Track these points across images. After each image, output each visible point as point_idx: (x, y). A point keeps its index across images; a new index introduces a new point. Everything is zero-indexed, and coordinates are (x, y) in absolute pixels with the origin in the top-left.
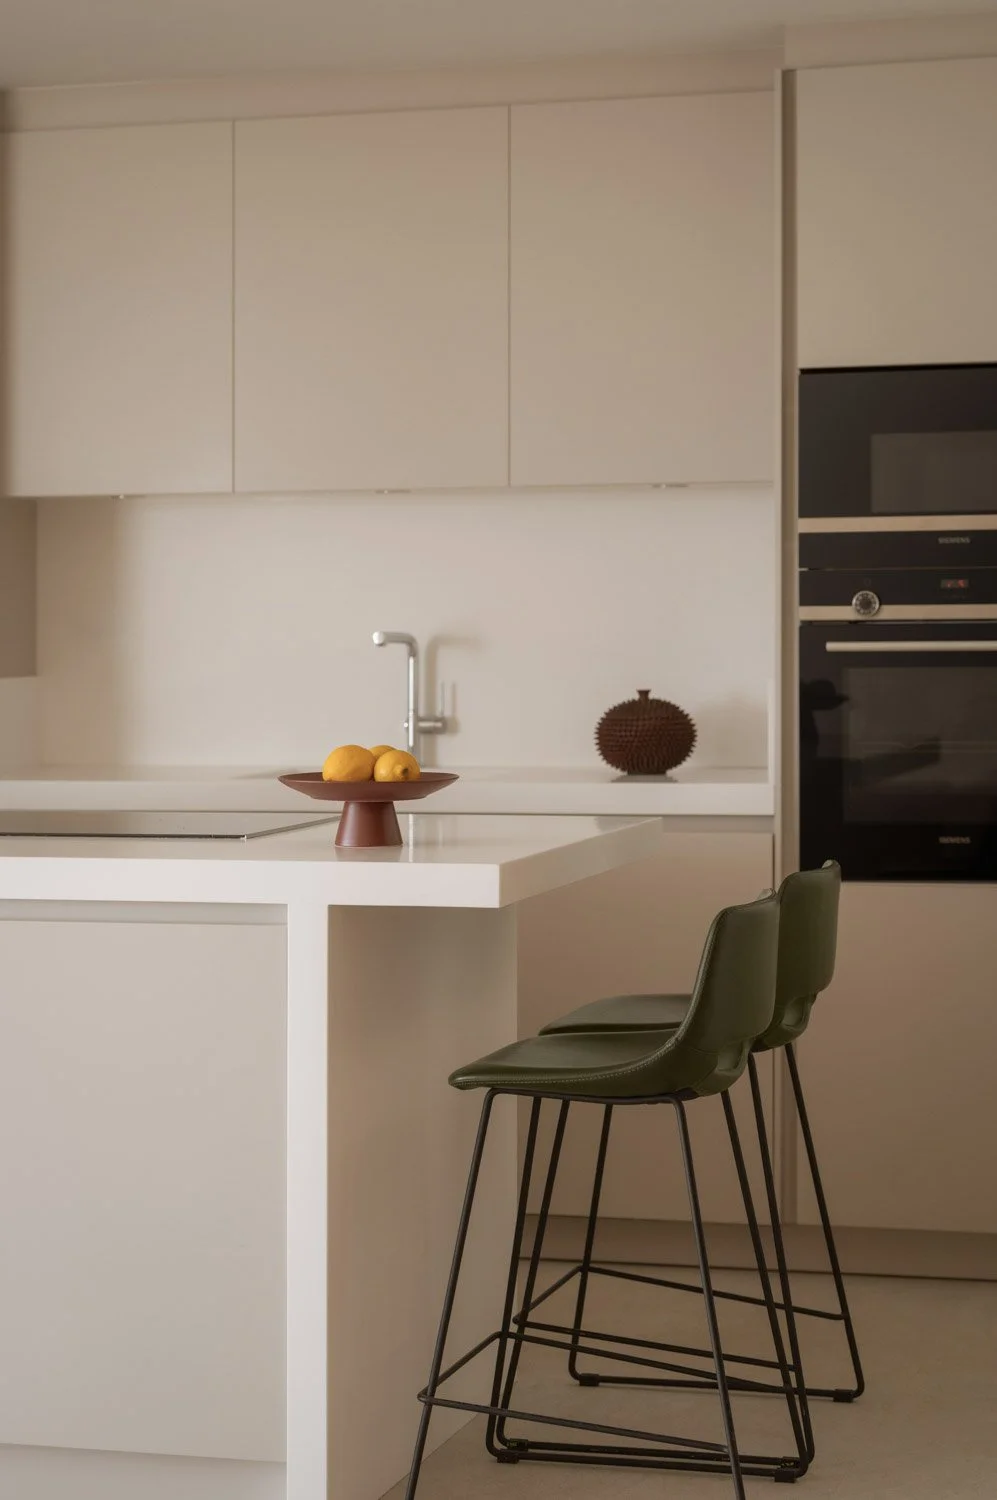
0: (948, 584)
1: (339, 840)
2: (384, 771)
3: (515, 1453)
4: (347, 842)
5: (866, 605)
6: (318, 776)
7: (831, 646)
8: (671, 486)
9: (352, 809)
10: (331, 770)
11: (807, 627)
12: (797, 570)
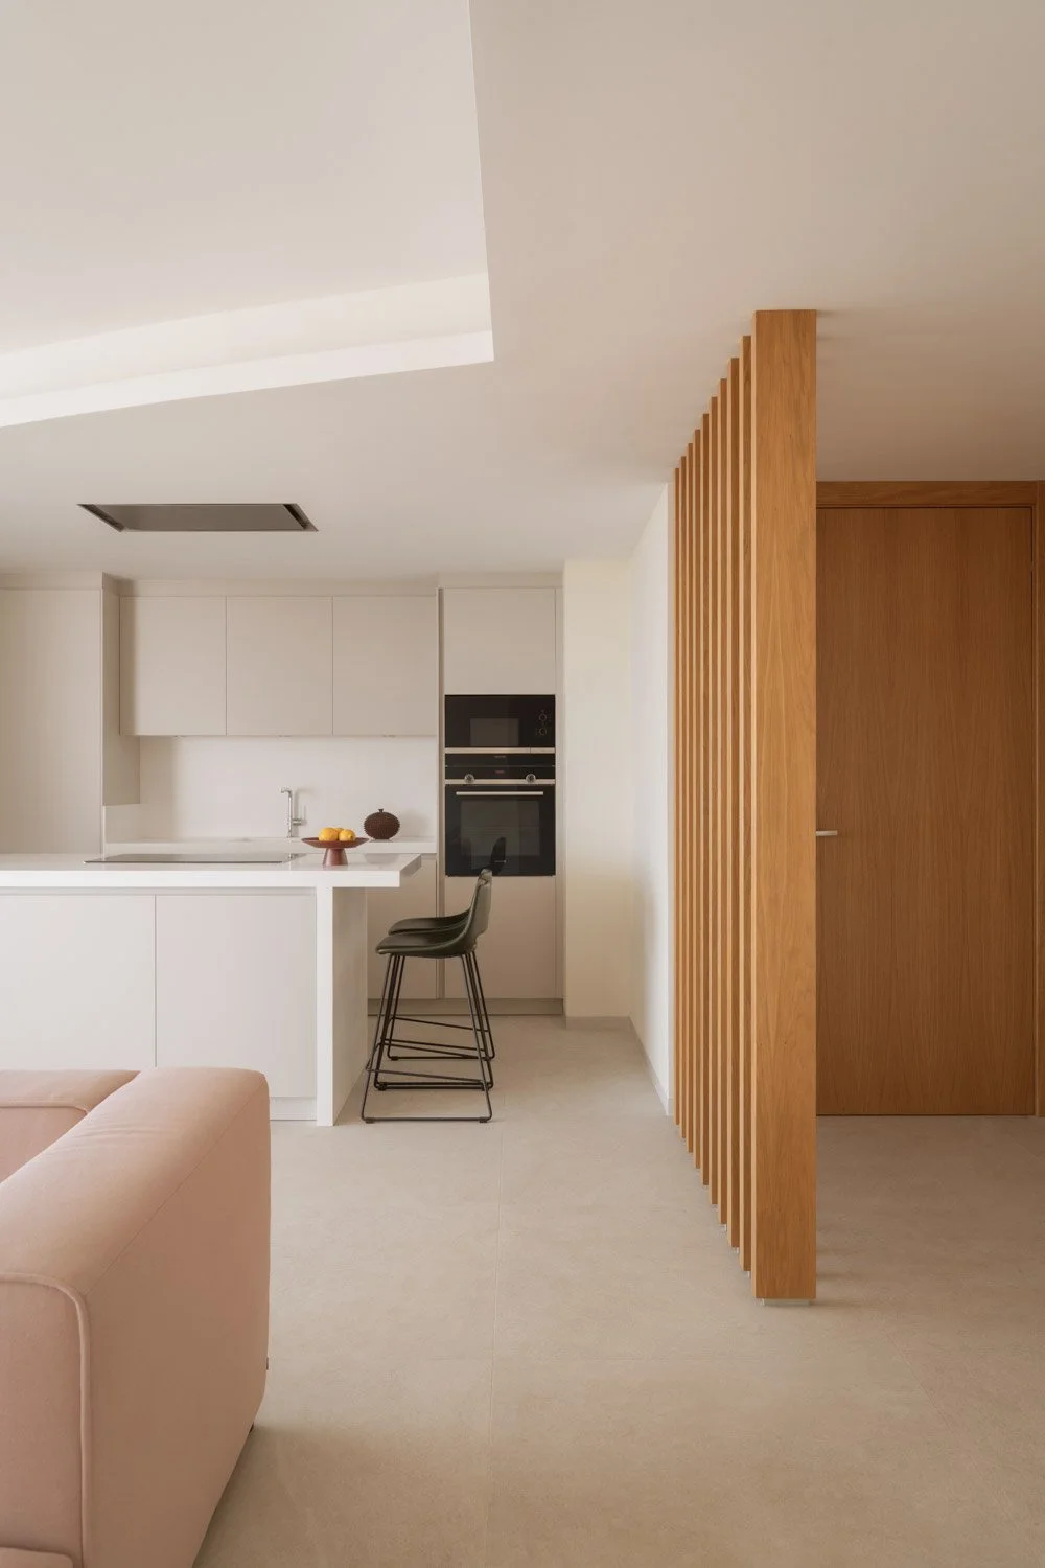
0: (498, 772)
1: (324, 862)
2: (343, 837)
3: (383, 1087)
4: (328, 862)
5: (469, 779)
6: (317, 839)
7: (458, 793)
8: (390, 736)
9: (330, 851)
10: (323, 837)
11: (448, 787)
12: (444, 766)
